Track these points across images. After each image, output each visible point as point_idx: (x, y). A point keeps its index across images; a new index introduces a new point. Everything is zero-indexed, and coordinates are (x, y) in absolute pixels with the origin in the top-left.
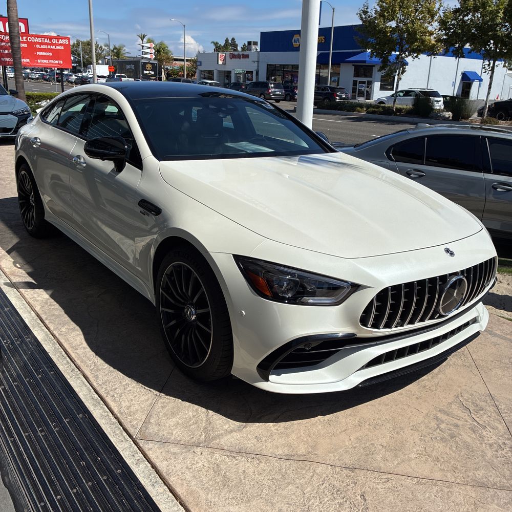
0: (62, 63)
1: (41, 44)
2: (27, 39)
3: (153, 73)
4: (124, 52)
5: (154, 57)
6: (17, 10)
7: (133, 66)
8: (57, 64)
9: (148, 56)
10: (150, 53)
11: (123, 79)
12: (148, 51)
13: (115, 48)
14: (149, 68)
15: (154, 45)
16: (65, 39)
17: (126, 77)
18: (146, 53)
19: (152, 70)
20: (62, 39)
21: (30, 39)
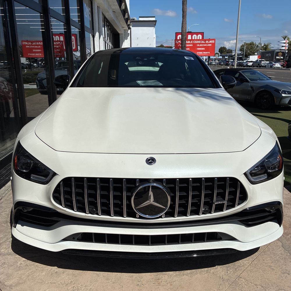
0: (209, 53)
1: (199, 44)
2: (193, 42)
3: (282, 58)
4: (270, 47)
5: (287, 48)
6: (186, 27)
7: (270, 55)
8: (207, 54)
9: (284, 48)
10: (285, 46)
11: (262, 62)
12: (284, 45)
13: (265, 45)
14: (280, 55)
15: (288, 41)
16: (213, 40)
17: (264, 61)
18: (283, 46)
19: (282, 56)
20: (211, 40)
21: (194, 42)
